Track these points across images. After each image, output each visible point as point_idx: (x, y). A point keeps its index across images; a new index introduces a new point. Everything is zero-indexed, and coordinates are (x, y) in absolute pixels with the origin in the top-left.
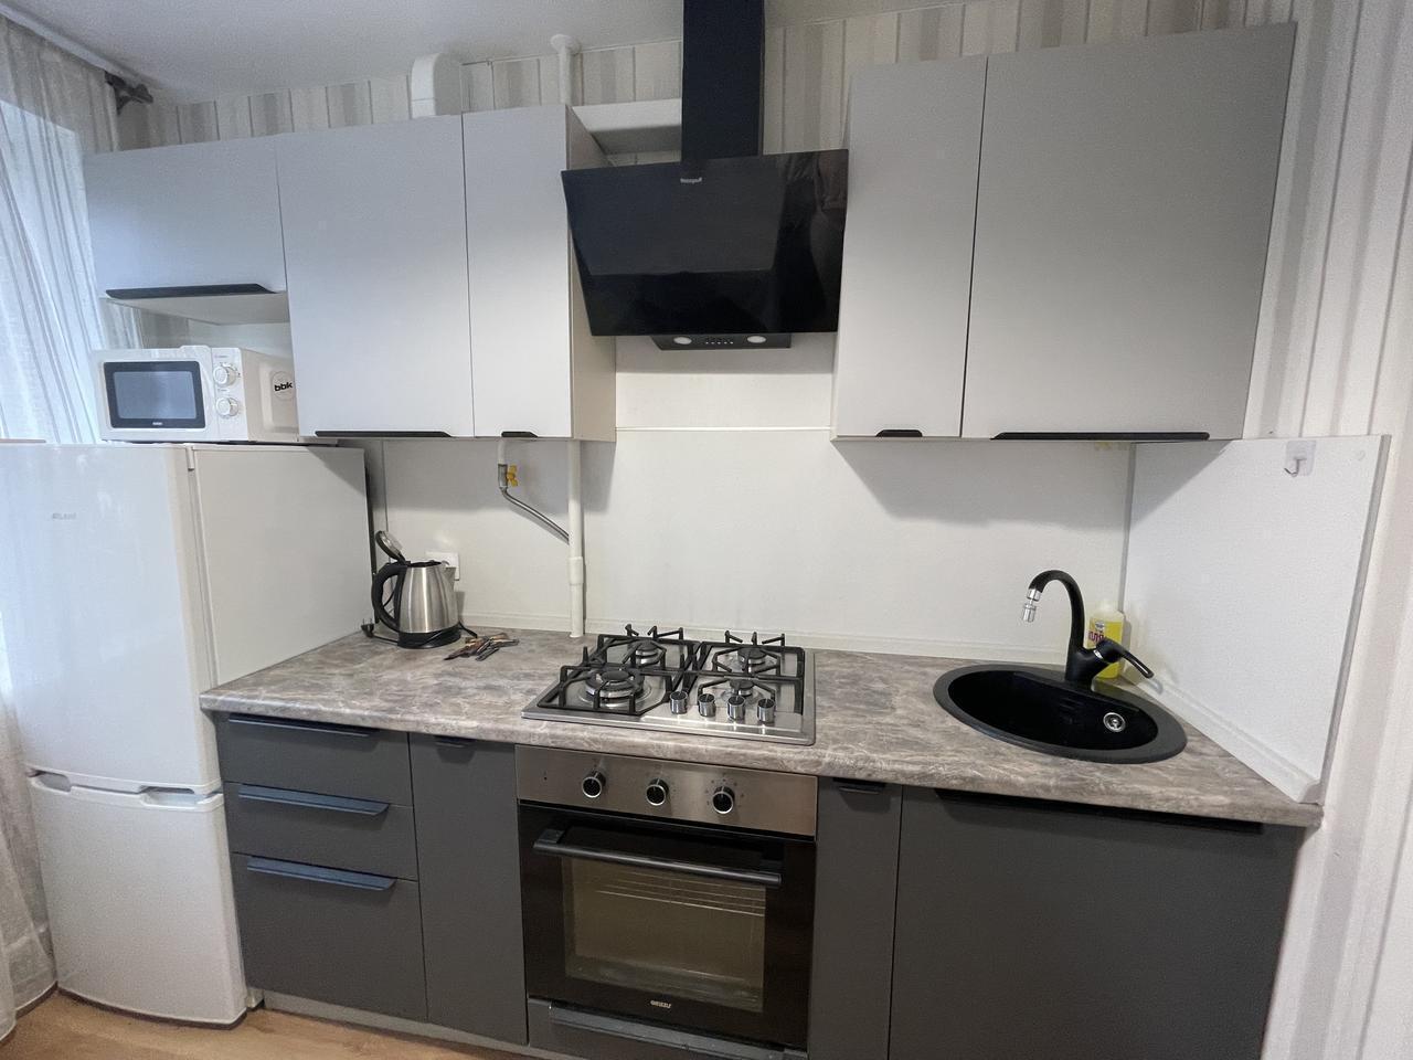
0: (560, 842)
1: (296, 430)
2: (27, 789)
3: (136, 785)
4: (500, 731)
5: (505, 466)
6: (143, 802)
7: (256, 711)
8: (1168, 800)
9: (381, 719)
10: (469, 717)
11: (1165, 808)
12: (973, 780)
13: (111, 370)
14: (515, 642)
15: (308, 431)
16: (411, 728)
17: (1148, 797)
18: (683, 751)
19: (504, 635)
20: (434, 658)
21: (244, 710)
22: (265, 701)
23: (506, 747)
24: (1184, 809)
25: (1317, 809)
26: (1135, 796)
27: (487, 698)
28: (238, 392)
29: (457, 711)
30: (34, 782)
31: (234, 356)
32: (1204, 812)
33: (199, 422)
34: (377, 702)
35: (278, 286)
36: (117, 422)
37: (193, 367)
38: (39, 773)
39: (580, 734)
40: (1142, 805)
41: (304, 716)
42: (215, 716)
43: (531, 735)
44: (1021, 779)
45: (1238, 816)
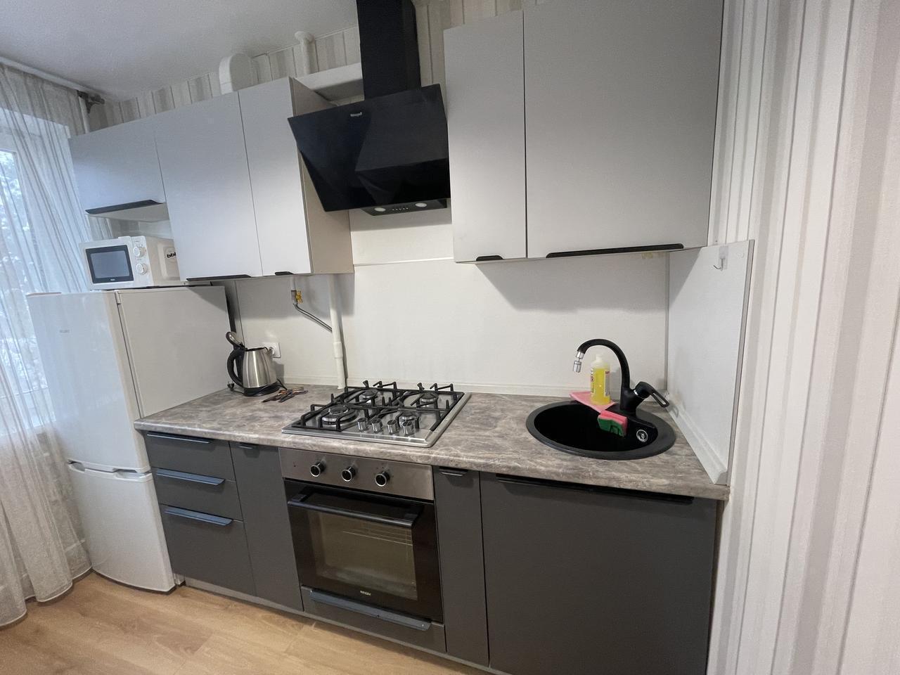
0: (302, 501)
1: (178, 278)
2: (68, 471)
3: (111, 468)
4: (269, 440)
5: (295, 291)
6: (116, 477)
7: (158, 430)
8: (631, 481)
9: (213, 434)
10: (256, 432)
11: (629, 486)
12: (515, 468)
13: (89, 252)
14: (305, 392)
15: (184, 280)
16: (227, 438)
17: (618, 480)
18: (358, 451)
19: (302, 388)
20: (258, 402)
21: (153, 429)
22: (162, 425)
23: (273, 449)
24: (641, 487)
25: (726, 489)
26: (610, 479)
27: (272, 422)
28: (147, 260)
29: (252, 430)
30: (70, 466)
31: (142, 240)
32: (654, 489)
33: (130, 278)
34: (215, 425)
35: (162, 201)
36: (95, 280)
37: (124, 248)
38: (73, 462)
39: (307, 441)
40: (615, 485)
41: (179, 432)
42: (143, 432)
43: (283, 442)
44: (543, 468)
45: (674, 492)
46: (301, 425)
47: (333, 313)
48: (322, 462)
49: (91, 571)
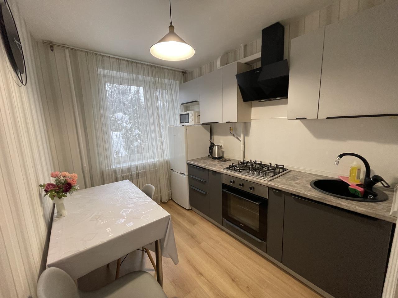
0: (227, 190)
1: (200, 123)
2: (170, 171)
3: (180, 172)
4: (219, 171)
5: (231, 128)
6: (180, 175)
7: (192, 164)
9: (205, 167)
10: (216, 168)
13: (180, 115)
14: (230, 161)
15: (201, 123)
16: (208, 169)
18: (245, 178)
19: (229, 159)
20: (216, 161)
21: (190, 163)
23: (220, 174)
25: (395, 218)
27: (220, 167)
28: (193, 117)
30: (171, 170)
31: (193, 112)
33: (189, 122)
34: (205, 165)
35: (199, 101)
36: (181, 123)
37: (188, 114)
38: (172, 169)
39: (230, 173)
41: (197, 165)
42: (188, 164)
43: (223, 172)
46: (229, 168)
47: (242, 136)
48: (234, 180)
49: (171, 199)
